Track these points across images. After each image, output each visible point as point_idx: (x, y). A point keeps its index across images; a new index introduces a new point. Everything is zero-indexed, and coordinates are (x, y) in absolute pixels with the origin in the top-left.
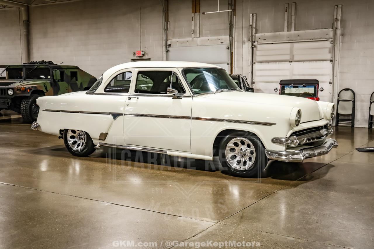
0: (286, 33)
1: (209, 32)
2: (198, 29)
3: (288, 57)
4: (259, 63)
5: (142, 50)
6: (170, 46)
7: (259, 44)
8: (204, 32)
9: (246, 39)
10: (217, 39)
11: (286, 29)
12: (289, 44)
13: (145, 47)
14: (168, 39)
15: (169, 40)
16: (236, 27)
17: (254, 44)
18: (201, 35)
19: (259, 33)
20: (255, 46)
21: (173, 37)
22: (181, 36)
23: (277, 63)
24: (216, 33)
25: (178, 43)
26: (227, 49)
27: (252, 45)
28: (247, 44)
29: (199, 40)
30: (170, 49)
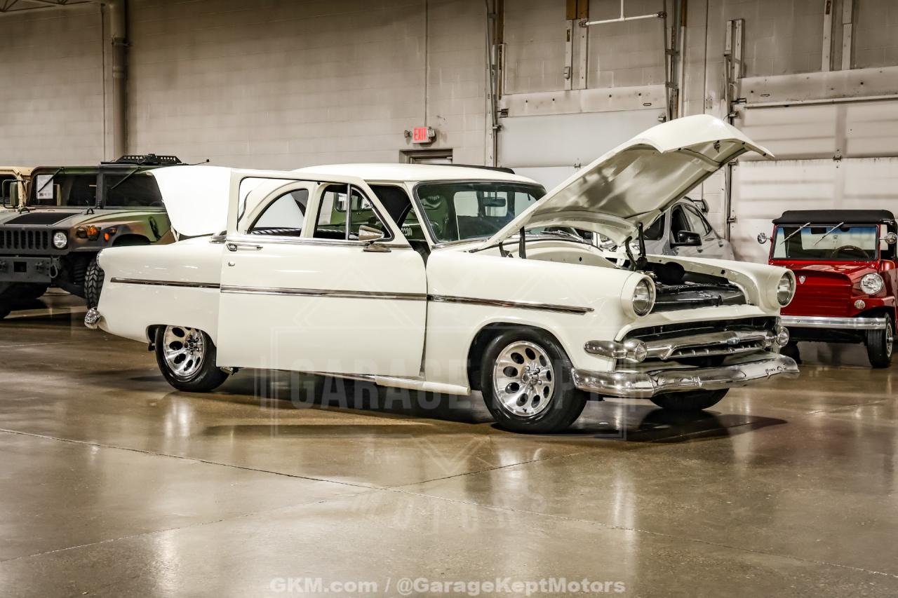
0: (825, 75)
1: (612, 73)
2: (583, 64)
3: (830, 146)
4: (749, 162)
5: (429, 125)
6: (505, 112)
7: (748, 108)
8: (599, 73)
9: (714, 95)
10: (635, 94)
11: (826, 63)
12: (834, 107)
13: (439, 117)
14: (500, 93)
15: (504, 97)
16: (688, 57)
17: (737, 107)
18: (590, 82)
19: (752, 75)
20: (737, 113)
21: (516, 88)
22: (536, 85)
23: (800, 161)
24: (631, 75)
25: (527, 104)
26: (660, 121)
27: (731, 110)
28: (716, 107)
29: (583, 96)
30: (504, 121)
